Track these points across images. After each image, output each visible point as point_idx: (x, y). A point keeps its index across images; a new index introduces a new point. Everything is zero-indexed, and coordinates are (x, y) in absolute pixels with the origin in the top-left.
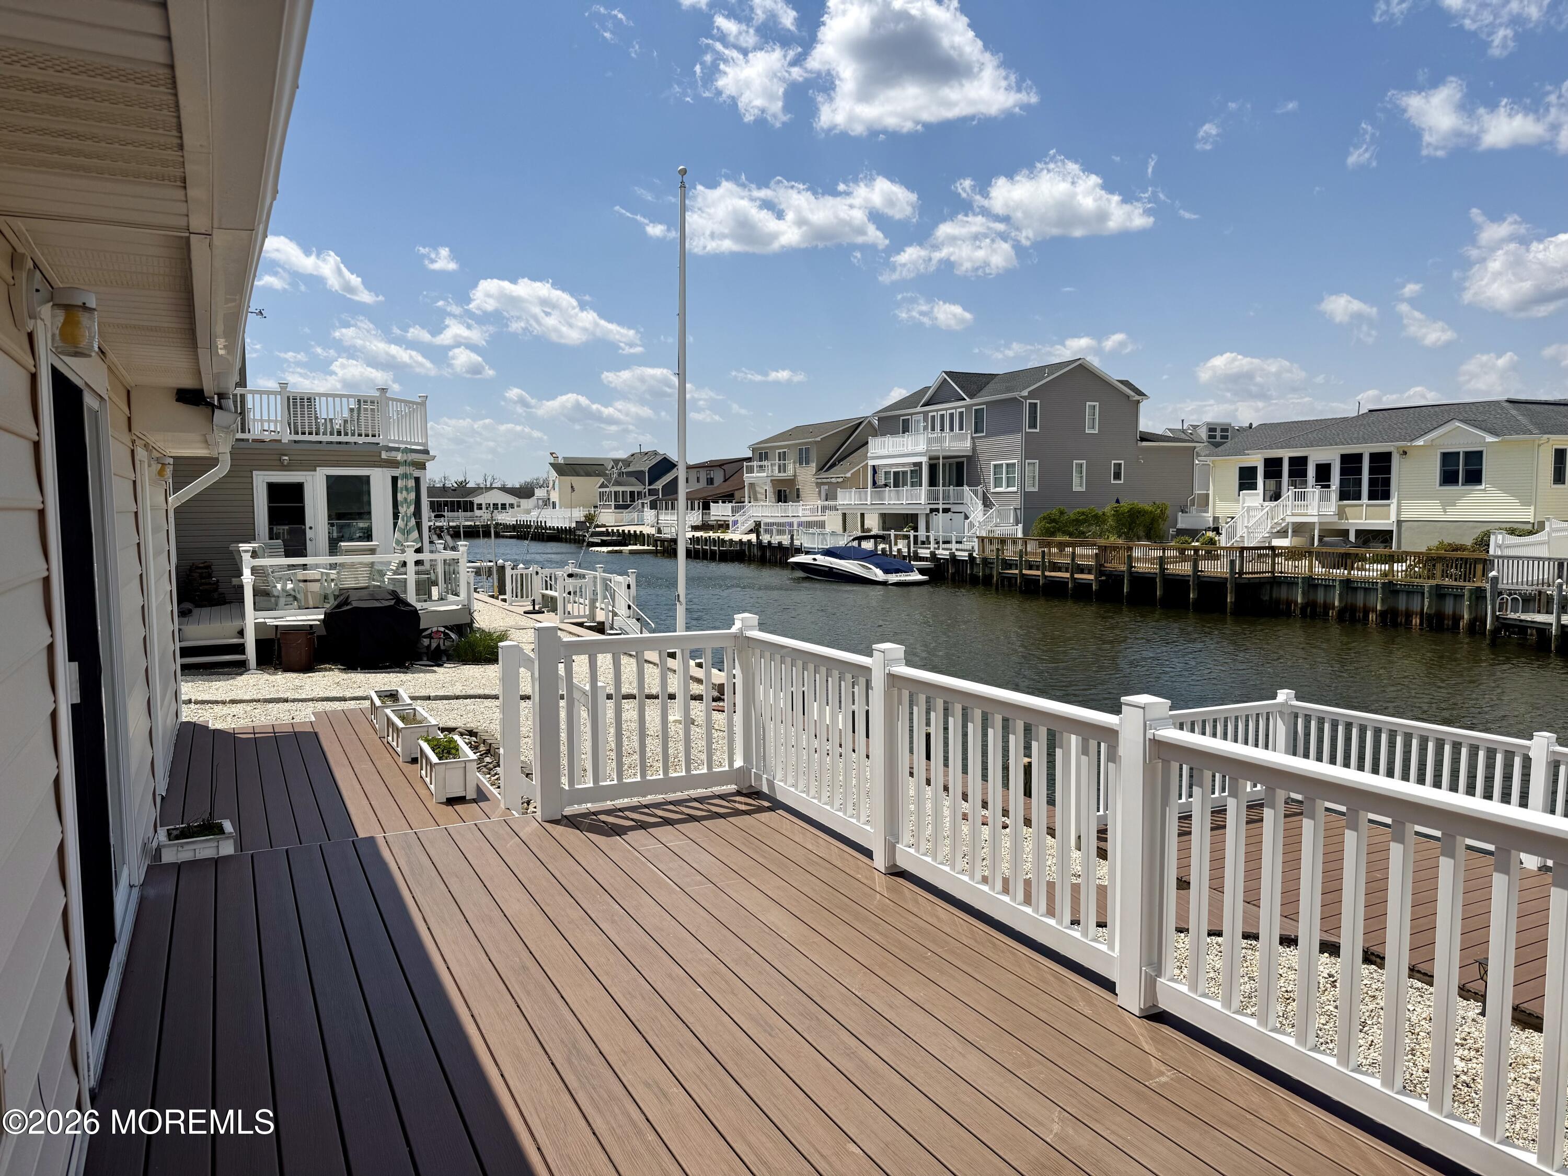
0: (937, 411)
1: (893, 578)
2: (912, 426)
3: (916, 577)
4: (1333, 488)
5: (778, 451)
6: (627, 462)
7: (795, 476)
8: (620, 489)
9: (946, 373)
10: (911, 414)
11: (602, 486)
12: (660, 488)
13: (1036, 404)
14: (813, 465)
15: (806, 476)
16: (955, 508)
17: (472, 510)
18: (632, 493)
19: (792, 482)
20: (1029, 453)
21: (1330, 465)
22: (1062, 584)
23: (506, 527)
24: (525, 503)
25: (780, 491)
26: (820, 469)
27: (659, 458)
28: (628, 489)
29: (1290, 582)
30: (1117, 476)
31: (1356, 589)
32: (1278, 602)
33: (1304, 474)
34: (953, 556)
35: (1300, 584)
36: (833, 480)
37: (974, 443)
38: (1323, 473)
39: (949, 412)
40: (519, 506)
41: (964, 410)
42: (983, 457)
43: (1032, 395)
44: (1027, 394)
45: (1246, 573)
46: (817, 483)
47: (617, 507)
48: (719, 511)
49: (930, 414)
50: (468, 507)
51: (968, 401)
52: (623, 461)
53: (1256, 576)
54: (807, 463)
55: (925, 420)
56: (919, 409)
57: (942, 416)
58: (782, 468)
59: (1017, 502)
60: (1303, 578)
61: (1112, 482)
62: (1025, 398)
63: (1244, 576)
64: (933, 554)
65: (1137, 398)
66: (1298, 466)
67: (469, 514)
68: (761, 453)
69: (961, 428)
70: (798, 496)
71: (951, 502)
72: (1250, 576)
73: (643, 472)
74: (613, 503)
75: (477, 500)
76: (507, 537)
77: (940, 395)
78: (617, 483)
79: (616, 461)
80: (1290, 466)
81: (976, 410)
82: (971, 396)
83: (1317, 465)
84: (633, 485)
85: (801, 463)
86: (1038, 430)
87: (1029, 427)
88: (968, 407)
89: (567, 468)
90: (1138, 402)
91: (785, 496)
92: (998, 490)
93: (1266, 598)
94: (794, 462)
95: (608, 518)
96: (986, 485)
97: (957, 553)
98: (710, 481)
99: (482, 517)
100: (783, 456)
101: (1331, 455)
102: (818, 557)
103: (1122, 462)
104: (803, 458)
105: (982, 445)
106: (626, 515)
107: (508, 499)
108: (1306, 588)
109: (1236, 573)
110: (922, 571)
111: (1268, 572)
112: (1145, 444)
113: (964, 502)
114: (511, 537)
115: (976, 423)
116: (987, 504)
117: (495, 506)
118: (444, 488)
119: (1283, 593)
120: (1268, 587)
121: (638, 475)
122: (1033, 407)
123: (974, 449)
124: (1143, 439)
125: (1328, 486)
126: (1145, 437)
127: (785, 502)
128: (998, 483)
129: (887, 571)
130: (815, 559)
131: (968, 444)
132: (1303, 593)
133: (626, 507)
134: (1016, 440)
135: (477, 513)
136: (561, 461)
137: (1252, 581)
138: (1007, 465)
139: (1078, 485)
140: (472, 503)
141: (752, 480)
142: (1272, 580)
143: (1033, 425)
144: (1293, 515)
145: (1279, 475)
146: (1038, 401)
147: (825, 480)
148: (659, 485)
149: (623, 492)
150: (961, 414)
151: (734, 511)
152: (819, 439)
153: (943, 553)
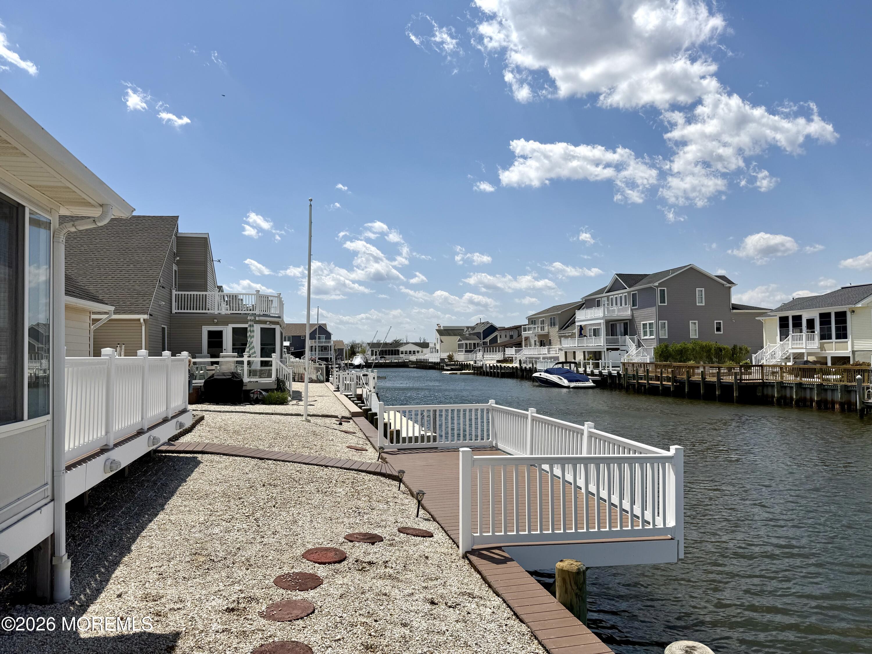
0: (613, 295)
1: (573, 385)
2: (602, 303)
3: (590, 384)
4: (816, 332)
5: (540, 320)
6: (473, 328)
7: (548, 332)
8: (468, 342)
9: (617, 274)
10: (601, 297)
11: (459, 340)
12: (488, 341)
13: (664, 290)
14: (557, 327)
15: (554, 332)
16: (622, 348)
17: (398, 354)
18: (474, 344)
19: (547, 336)
20: (661, 316)
21: (814, 319)
22: (656, 387)
23: (412, 362)
24: (425, 350)
25: (541, 341)
26: (561, 329)
27: (489, 325)
28: (472, 342)
29: (771, 385)
30: (718, 329)
31: (805, 388)
32: (767, 395)
33: (800, 325)
34: (610, 373)
35: (776, 386)
36: (567, 334)
37: (632, 312)
38: (811, 323)
39: (620, 295)
40: (422, 352)
41: (626, 294)
42: (637, 320)
43: (660, 285)
44: (657, 285)
45: (744, 380)
46: (559, 336)
47: (466, 351)
48: (510, 352)
49: (610, 297)
50: (397, 353)
51: (628, 289)
52: (471, 327)
53: (751, 381)
54: (554, 325)
55: (608, 300)
56: (604, 295)
57: (616, 298)
58: (542, 329)
59: (654, 345)
60: (777, 382)
61: (716, 333)
62: (657, 287)
63: (743, 381)
64: (600, 373)
65: (728, 285)
66: (797, 320)
67: (397, 356)
68: (532, 320)
69: (626, 305)
70: (550, 344)
71: (620, 344)
72: (748, 381)
73: (479, 333)
74: (464, 350)
75: (401, 349)
76: (411, 367)
77: (614, 287)
78: (467, 339)
79: (468, 328)
80: (793, 320)
81: (633, 294)
82: (630, 287)
83: (807, 320)
84: (475, 340)
85: (551, 326)
86: (666, 304)
87: (661, 303)
88: (629, 293)
89: (444, 332)
90: (730, 287)
91: (544, 344)
92: (646, 337)
93: (759, 394)
94: (548, 326)
95: (461, 357)
96: (639, 336)
97: (613, 372)
98: (511, 337)
99: (403, 358)
100: (543, 322)
101: (814, 314)
102: (542, 373)
103: (722, 321)
104: (552, 324)
105: (637, 313)
106: (470, 355)
107: (417, 348)
108: (779, 388)
109: (738, 380)
110: (594, 381)
111: (760, 379)
112: (735, 311)
113: (626, 344)
114: (414, 367)
115: (633, 301)
116: (639, 345)
117: (410, 352)
118: (386, 344)
119: (769, 391)
120: (761, 388)
121: (478, 335)
122: (663, 292)
123: (632, 315)
124: (734, 308)
125: (814, 332)
126: (735, 307)
127: (544, 346)
128: (645, 334)
129: (570, 381)
130: (540, 375)
131: (629, 312)
132: (778, 391)
133: (471, 351)
134: (653, 311)
135: (401, 355)
136: (442, 328)
137: (748, 384)
138: (650, 324)
139: (694, 334)
140: (398, 351)
141: (526, 335)
142: (762, 384)
143: (663, 301)
144: (792, 348)
145: (787, 326)
146: (666, 288)
147: (563, 335)
148: (488, 340)
149: (470, 343)
150: (626, 296)
151: (517, 352)
152: (560, 312)
153: (605, 372)
